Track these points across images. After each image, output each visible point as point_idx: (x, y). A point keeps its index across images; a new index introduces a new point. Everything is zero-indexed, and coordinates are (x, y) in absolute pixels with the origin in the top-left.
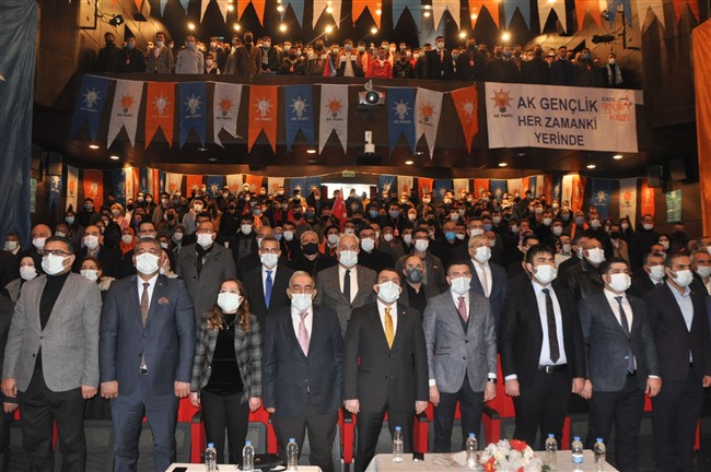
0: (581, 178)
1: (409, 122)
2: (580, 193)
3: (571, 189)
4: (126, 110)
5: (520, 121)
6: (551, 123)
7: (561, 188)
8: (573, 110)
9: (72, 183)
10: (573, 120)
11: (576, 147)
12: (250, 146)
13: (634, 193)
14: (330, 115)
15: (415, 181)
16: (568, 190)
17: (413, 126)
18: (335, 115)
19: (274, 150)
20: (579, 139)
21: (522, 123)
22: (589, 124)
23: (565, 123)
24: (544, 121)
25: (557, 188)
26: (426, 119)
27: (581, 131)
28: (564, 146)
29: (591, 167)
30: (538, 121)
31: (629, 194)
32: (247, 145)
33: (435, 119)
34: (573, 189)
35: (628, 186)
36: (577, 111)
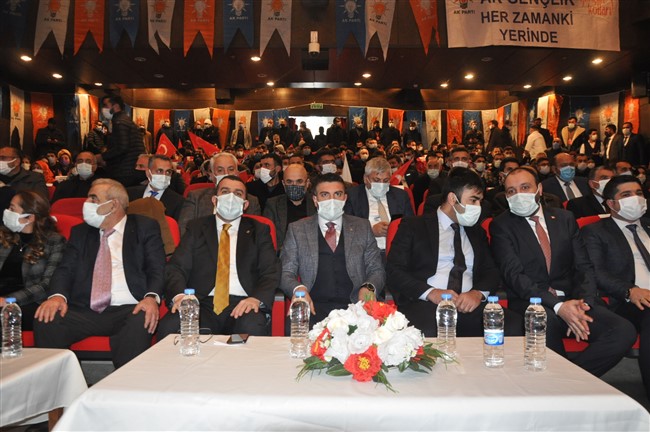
0: (557, 97)
1: (359, 20)
2: (556, 113)
3: (546, 111)
4: (53, 15)
5: (483, 17)
6: (520, 19)
7: (536, 112)
8: (545, 4)
9: (16, 105)
10: (546, 14)
11: (548, 45)
12: (186, 50)
13: (615, 109)
14: (272, 15)
15: (386, 113)
16: (543, 112)
17: (363, 26)
18: (277, 14)
19: (211, 54)
20: (552, 36)
21: (485, 20)
22: (564, 19)
23: (536, 18)
24: (511, 17)
25: (532, 113)
26: (379, 17)
27: (554, 27)
28: (535, 44)
29: (567, 79)
30: (504, 17)
31: (610, 110)
32: (182, 49)
33: (388, 17)
34: (549, 109)
35: (609, 102)
36: (550, 4)
